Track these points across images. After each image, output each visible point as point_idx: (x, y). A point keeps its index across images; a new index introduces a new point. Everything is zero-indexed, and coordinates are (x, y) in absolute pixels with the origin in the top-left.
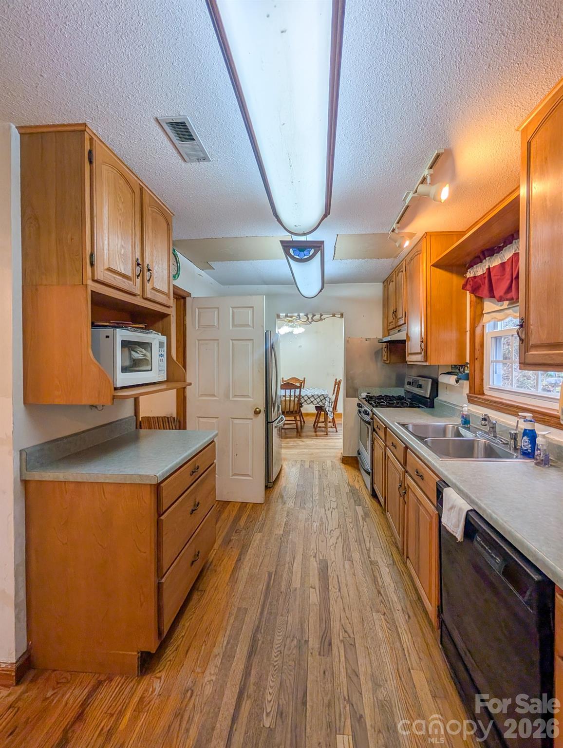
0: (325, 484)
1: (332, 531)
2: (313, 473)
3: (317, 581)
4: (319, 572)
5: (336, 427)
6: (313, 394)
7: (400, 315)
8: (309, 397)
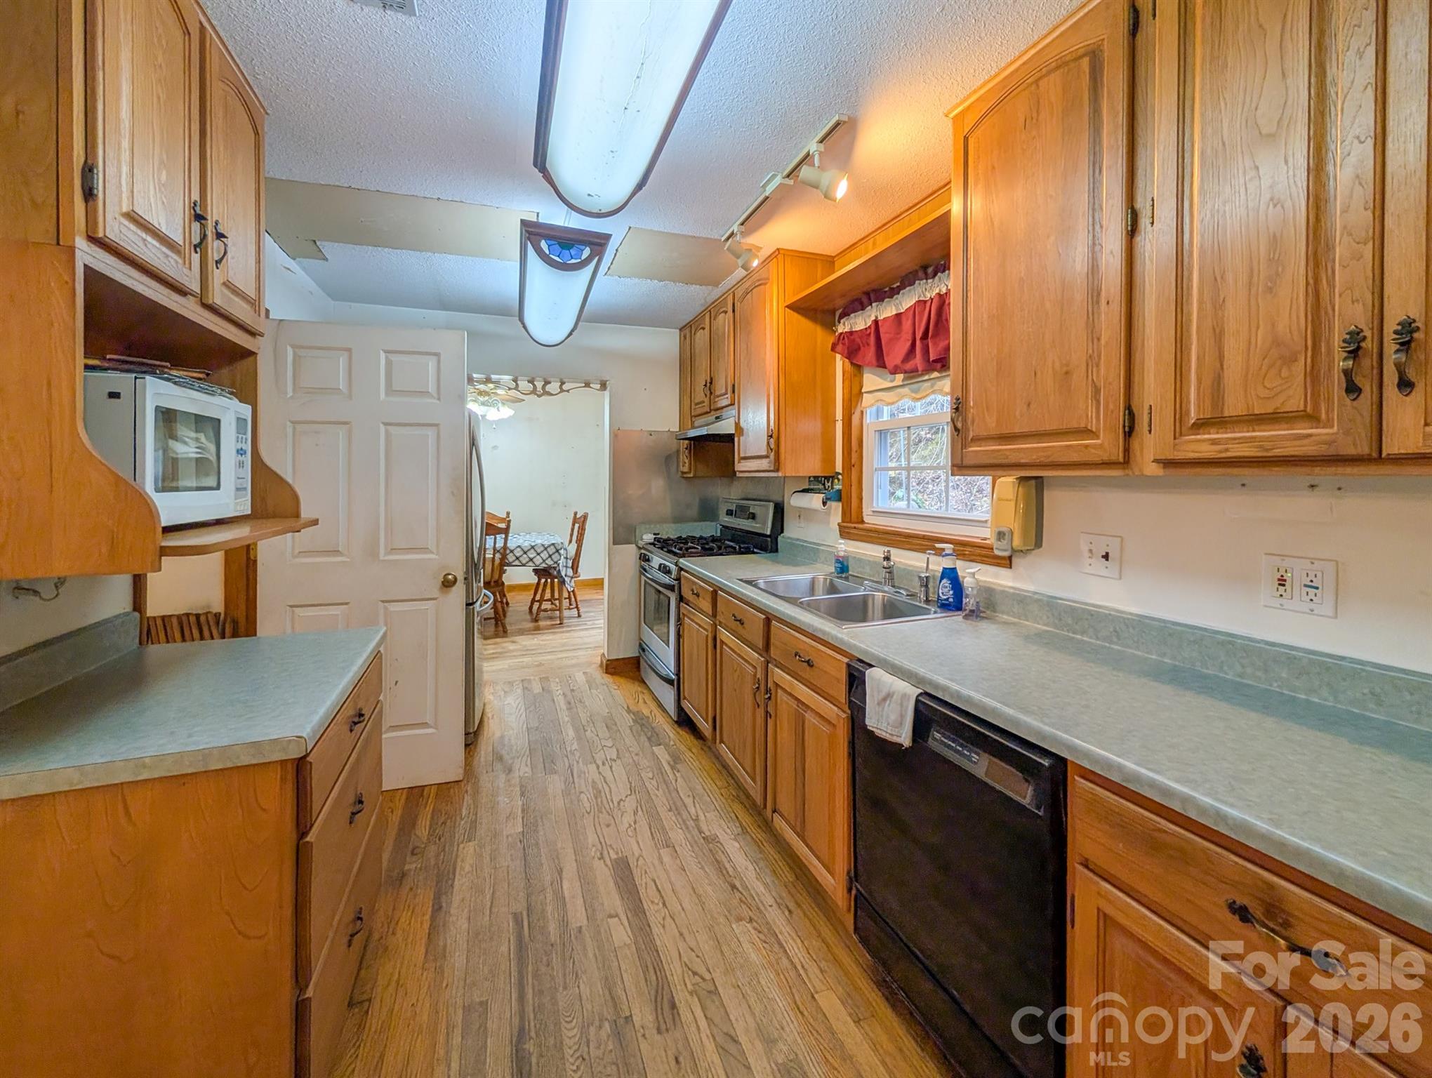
0: (583, 716)
1: (622, 803)
2: (553, 700)
3: (618, 902)
4: (616, 883)
5: (577, 607)
6: (533, 544)
7: (720, 387)
8: (526, 549)
